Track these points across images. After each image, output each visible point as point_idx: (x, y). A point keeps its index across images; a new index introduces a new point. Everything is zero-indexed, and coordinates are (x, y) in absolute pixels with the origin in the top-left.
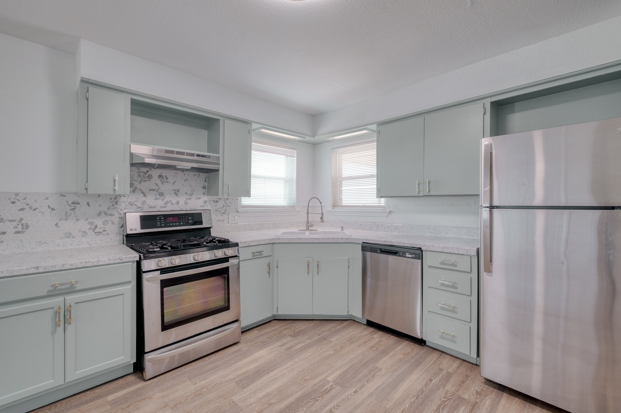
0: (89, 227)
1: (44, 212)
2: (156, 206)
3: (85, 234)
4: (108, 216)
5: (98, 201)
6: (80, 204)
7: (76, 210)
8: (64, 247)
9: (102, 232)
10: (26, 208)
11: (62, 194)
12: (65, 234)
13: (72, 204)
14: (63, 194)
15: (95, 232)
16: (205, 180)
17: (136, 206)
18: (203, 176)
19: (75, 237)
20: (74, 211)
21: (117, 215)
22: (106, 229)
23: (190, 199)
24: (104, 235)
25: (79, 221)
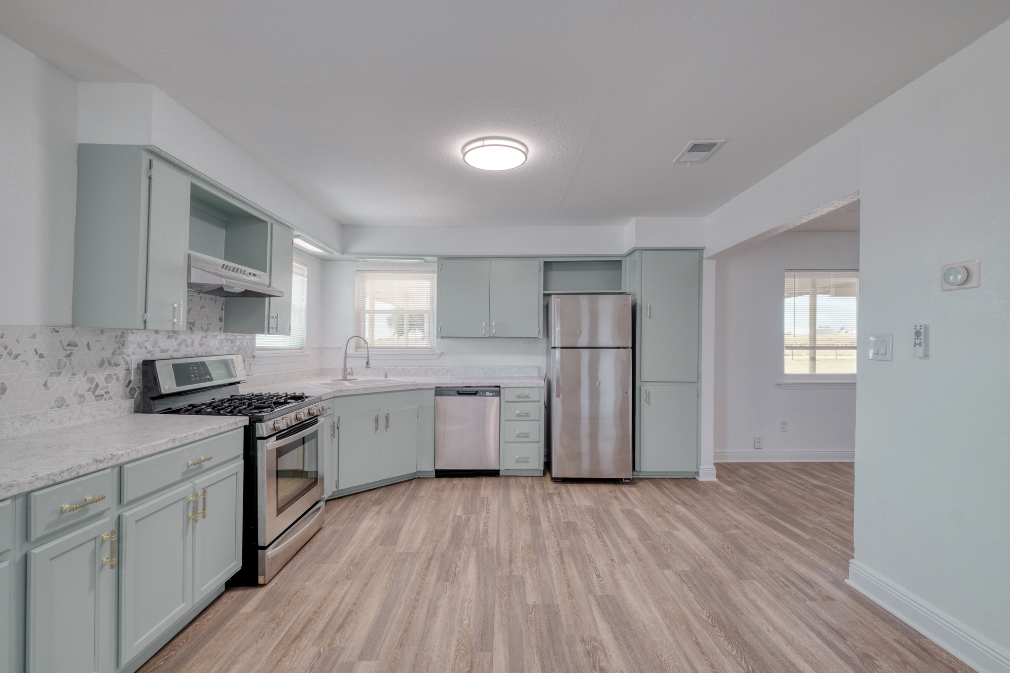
0: (88, 386)
1: (28, 361)
2: (168, 350)
3: (83, 399)
4: (113, 366)
5: (100, 341)
6: (77, 346)
7: (72, 358)
8: (59, 423)
9: (103, 395)
10: (3, 355)
11: (54, 329)
12: (56, 401)
13: (67, 346)
14: (57, 329)
15: (96, 396)
16: (222, 308)
17: (145, 349)
18: (221, 300)
19: (69, 406)
20: (70, 359)
21: (123, 366)
22: (109, 390)
23: (206, 338)
24: (106, 400)
25: (75, 376)
